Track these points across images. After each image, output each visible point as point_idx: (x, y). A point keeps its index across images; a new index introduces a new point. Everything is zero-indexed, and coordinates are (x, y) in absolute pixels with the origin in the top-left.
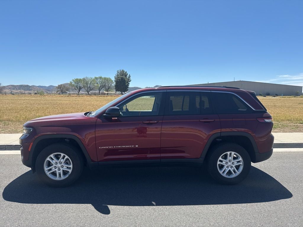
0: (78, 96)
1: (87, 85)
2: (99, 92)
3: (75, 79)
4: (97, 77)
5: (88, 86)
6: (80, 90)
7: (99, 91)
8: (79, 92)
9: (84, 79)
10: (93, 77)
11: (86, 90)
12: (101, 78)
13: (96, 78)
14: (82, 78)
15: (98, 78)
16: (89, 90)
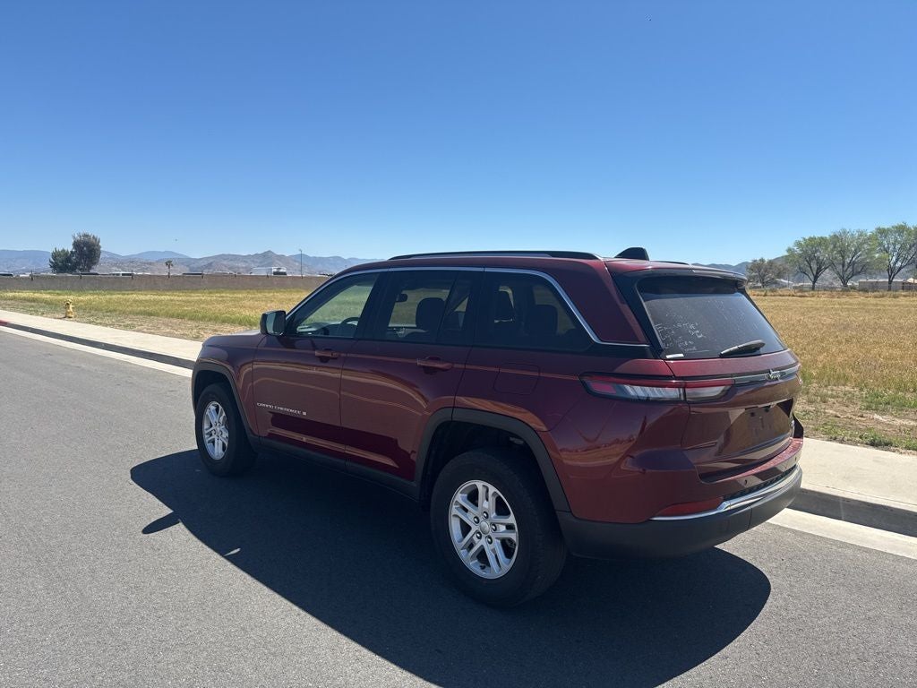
0: (798, 294)
1: (843, 257)
2: (890, 282)
3: (804, 239)
4: (886, 226)
5: (848, 260)
6: (817, 273)
7: (891, 278)
8: (814, 282)
9: (835, 238)
10: (870, 229)
11: (838, 273)
12: (901, 229)
13: (882, 232)
14: (827, 234)
15: (888, 229)
16: (848, 272)
